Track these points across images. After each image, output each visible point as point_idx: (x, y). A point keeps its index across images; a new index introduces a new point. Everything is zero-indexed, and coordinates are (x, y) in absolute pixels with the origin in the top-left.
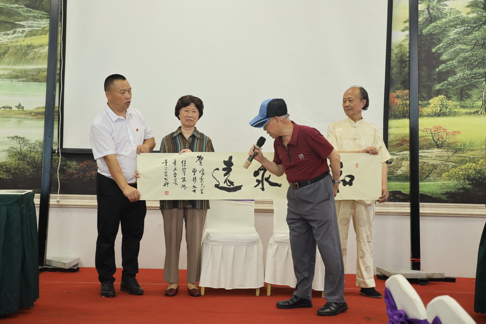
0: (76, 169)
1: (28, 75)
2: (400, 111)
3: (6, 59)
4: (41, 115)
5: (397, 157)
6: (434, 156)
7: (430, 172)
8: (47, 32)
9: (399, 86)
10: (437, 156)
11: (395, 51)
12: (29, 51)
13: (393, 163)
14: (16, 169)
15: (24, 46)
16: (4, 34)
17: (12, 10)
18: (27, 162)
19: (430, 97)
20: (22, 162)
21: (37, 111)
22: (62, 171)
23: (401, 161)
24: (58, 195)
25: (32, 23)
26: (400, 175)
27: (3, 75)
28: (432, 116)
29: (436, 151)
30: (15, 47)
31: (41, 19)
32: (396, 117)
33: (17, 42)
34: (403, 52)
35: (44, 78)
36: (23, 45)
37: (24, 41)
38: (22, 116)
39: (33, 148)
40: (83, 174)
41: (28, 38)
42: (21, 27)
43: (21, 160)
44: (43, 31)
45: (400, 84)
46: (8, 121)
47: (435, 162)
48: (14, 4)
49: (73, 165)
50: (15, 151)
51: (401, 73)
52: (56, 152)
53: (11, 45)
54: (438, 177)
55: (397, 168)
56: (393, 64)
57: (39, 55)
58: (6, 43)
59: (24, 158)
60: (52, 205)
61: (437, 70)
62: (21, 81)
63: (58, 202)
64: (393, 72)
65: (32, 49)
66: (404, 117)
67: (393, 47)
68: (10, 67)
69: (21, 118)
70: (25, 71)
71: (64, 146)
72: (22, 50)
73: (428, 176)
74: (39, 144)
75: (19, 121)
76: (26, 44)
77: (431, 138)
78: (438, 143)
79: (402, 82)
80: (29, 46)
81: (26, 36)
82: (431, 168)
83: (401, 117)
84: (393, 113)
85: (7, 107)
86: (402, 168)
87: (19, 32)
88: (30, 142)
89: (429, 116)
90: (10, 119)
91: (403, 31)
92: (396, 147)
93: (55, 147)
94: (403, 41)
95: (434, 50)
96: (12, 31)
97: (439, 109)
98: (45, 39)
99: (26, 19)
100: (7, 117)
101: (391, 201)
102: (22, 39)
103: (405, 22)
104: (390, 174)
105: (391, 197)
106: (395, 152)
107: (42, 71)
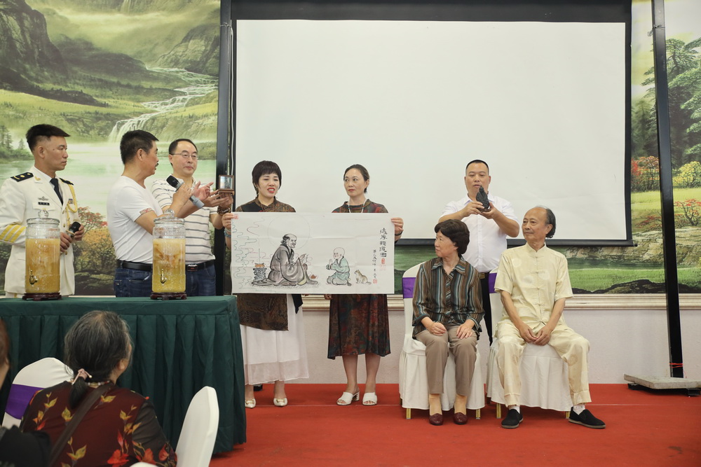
2: (644, 182)
5: (643, 238)
6: (688, 236)
7: (684, 255)
8: (213, 98)
9: (641, 151)
10: (691, 236)
11: (635, 109)
12: (191, 123)
13: (639, 246)
15: (185, 117)
17: (171, 75)
19: (681, 164)
23: (647, 244)
26: (647, 260)
28: (684, 187)
29: (690, 230)
30: (175, 118)
32: (640, 190)
33: (177, 112)
34: (645, 110)
36: (183, 116)
37: (185, 111)
41: (190, 108)
42: (181, 95)
44: (207, 98)
45: (644, 149)
47: (689, 243)
48: (173, 67)
51: (643, 136)
53: (170, 116)
54: (694, 261)
55: (643, 252)
56: (633, 125)
57: (203, 127)
58: (164, 115)
61: (688, 131)
64: (634, 134)
65: (195, 120)
66: (649, 188)
67: (633, 105)
72: (183, 122)
73: (681, 261)
76: (187, 115)
77: (684, 214)
78: (693, 219)
79: (645, 146)
80: (191, 117)
81: (187, 106)
82: (685, 251)
83: (645, 189)
84: (636, 185)
86: (649, 252)
89: (680, 187)
91: (644, 84)
92: (640, 226)
94: (645, 97)
95: (683, 107)
97: (692, 178)
98: (212, 107)
99: (187, 84)
101: (637, 292)
102: (183, 109)
103: (646, 74)
104: (635, 260)
105: (636, 287)
106: (640, 233)
107: (210, 145)
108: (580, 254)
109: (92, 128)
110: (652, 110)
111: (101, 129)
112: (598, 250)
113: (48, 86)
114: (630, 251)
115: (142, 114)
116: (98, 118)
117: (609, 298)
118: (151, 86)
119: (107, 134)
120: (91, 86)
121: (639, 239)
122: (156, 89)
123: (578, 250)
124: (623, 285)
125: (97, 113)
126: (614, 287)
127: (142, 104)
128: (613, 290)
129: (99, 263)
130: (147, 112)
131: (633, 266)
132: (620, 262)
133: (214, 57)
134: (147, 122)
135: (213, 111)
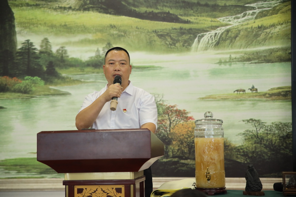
1: (261, 57)
3: (238, 42)
4: (275, 96)
12: (260, 32)
14: (253, 152)
15: (255, 28)
16: (235, 18)
18: (265, 145)
20: (259, 145)
21: (271, 92)
25: (262, 4)
27: (235, 58)
30: (246, 29)
33: (248, 24)
35: (277, 58)
36: (253, 27)
37: (254, 22)
38: (257, 98)
39: (270, 131)
41: (259, 20)
42: (251, 10)
43: (258, 143)
44: (274, 10)
46: (242, 104)
50: (251, 134)
53: (242, 27)
57: (270, 35)
58: (237, 27)
59: (261, 141)
62: (253, 63)
65: (263, 30)
68: (241, 50)
69: (255, 100)
70: (257, 53)
72: (253, 32)
74: (275, 126)
75: (253, 104)
76: (257, 26)
80: (260, 28)
81: (256, 18)
85: (240, 91)
87: (249, 14)
88: (266, 125)
90: (244, 102)
96: (242, 14)
100: (241, 100)
102: (253, 21)
109: (178, 41)
111: (185, 41)
113: (143, 9)
115: (218, 27)
116: (182, 32)
118: (225, 4)
119: (190, 45)
120: (176, 7)
122: (229, 6)
125: (181, 29)
127: (218, 19)
129: (186, 150)
130: (222, 26)
134: (222, 34)
135: (279, 21)
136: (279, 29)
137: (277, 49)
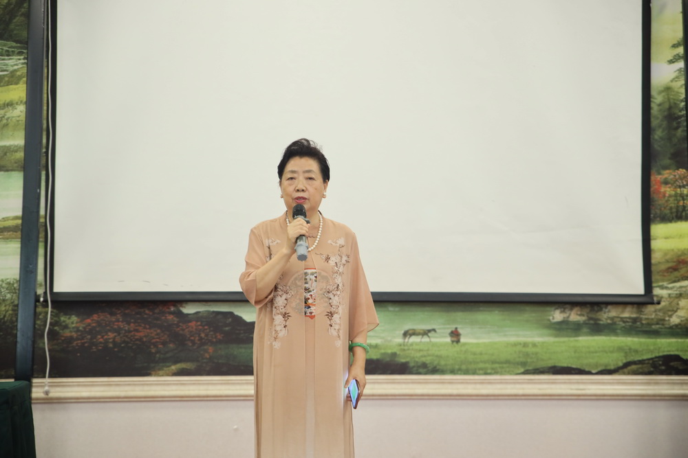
0: (78, 330)
2: (671, 208)
4: (9, 231)
5: (670, 292)
8: (20, 78)
9: (667, 161)
11: (657, 98)
13: (663, 304)
22: (53, 335)
23: (676, 300)
24: (47, 380)
26: (676, 326)
31: (8, 55)
32: (665, 219)
34: (672, 101)
35: (16, 163)
40: (91, 339)
44: (12, 77)
45: (670, 159)
49: (72, 323)
51: (670, 139)
52: (42, 299)
55: (670, 313)
56: (654, 123)
57: (5, 121)
60: (37, 399)
63: (47, 393)
64: (656, 137)
66: (678, 218)
67: (654, 92)
71: (56, 289)
74: (6, 286)
79: (672, 154)
83: (673, 219)
84: (658, 212)
86: (679, 313)
91: (671, 62)
92: (666, 274)
93: (40, 291)
94: (672, 81)
98: (19, 92)
101: (662, 373)
103: (674, 46)
104: (657, 324)
105: (660, 365)
106: (665, 284)
107: (14, 150)
108: (575, 316)
110: (682, 101)
112: (601, 310)
114: (650, 312)
117: (619, 383)
121: (664, 293)
123: (571, 309)
124: (641, 362)
126: (627, 365)
128: (626, 370)
131: (656, 334)
132: (634, 328)
133: (23, 15)
135: (20, 97)
136: (21, 112)
137: (16, 146)
